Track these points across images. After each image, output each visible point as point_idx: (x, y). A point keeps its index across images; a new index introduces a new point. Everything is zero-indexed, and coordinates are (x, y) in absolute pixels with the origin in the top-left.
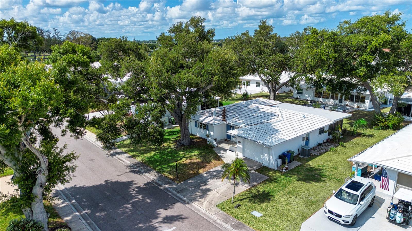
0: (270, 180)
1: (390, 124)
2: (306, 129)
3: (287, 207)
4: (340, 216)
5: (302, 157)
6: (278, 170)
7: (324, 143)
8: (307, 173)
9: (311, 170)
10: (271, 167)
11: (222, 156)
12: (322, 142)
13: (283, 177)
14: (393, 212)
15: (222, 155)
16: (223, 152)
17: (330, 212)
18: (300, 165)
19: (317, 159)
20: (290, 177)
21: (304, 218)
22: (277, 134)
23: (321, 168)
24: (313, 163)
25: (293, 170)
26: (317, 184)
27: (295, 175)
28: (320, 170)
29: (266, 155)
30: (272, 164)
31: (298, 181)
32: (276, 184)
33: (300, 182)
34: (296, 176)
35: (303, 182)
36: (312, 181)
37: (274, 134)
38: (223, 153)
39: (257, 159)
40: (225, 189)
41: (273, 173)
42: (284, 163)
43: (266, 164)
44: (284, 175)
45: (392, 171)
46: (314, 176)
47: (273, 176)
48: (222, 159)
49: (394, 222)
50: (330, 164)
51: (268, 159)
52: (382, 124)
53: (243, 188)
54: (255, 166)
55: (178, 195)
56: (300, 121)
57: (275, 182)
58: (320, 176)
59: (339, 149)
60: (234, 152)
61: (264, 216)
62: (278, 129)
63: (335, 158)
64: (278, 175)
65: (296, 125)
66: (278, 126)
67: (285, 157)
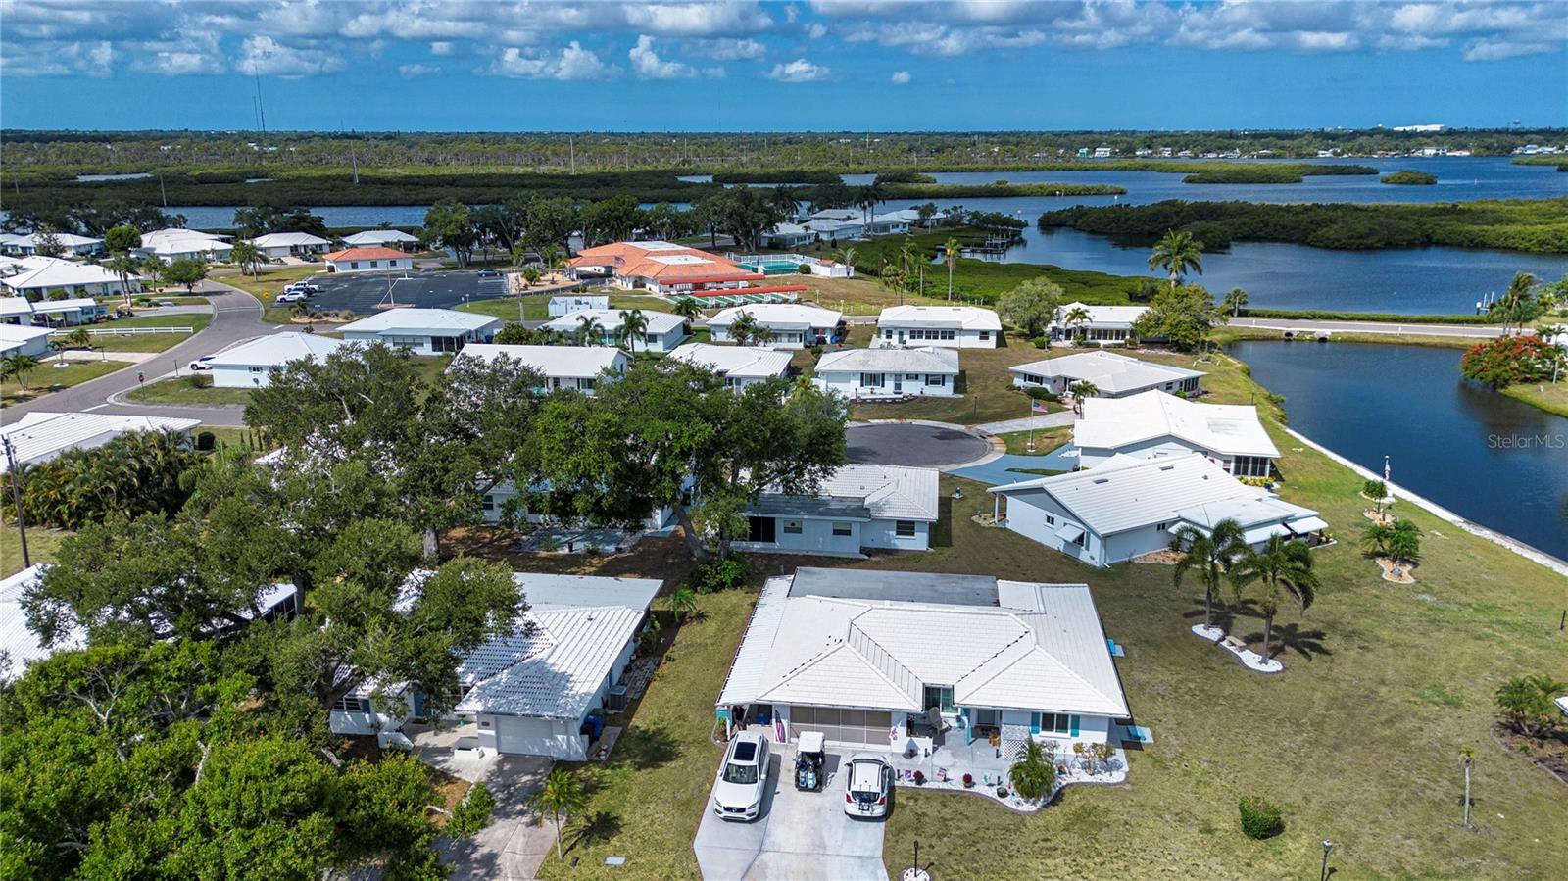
0: (591, 789)
1: (728, 579)
2: (609, 651)
3: (655, 827)
4: (742, 810)
5: (612, 712)
6: (591, 761)
7: (632, 661)
8: (643, 747)
9: (645, 737)
10: (574, 758)
11: (448, 770)
12: (627, 663)
13: (608, 772)
14: (802, 774)
15: (445, 766)
16: (441, 758)
17: (729, 809)
18: (623, 734)
19: (642, 708)
20: (620, 767)
21: (691, 835)
22: (570, 685)
23: (661, 726)
24: (643, 719)
25: (615, 751)
26: (673, 764)
27: (625, 759)
28: (659, 732)
29: (559, 737)
30: (577, 752)
31: (639, 770)
32: (607, 792)
33: (643, 771)
34: (629, 762)
35: (649, 770)
36: (662, 761)
37: (565, 687)
38: (444, 761)
39: (536, 751)
40: (522, 839)
41: (586, 771)
42: (593, 739)
43: (562, 757)
44: (607, 768)
46: (658, 749)
47: (589, 779)
48: (456, 775)
49: (806, 789)
50: (670, 713)
51: (565, 746)
52: (714, 583)
53: (552, 829)
54: (540, 766)
56: (588, 635)
57: (602, 788)
58: (668, 744)
59: (665, 668)
60: (474, 749)
61: (629, 858)
62: (562, 670)
63: (670, 693)
64: (597, 771)
65: (587, 648)
66: (559, 663)
67: (591, 727)
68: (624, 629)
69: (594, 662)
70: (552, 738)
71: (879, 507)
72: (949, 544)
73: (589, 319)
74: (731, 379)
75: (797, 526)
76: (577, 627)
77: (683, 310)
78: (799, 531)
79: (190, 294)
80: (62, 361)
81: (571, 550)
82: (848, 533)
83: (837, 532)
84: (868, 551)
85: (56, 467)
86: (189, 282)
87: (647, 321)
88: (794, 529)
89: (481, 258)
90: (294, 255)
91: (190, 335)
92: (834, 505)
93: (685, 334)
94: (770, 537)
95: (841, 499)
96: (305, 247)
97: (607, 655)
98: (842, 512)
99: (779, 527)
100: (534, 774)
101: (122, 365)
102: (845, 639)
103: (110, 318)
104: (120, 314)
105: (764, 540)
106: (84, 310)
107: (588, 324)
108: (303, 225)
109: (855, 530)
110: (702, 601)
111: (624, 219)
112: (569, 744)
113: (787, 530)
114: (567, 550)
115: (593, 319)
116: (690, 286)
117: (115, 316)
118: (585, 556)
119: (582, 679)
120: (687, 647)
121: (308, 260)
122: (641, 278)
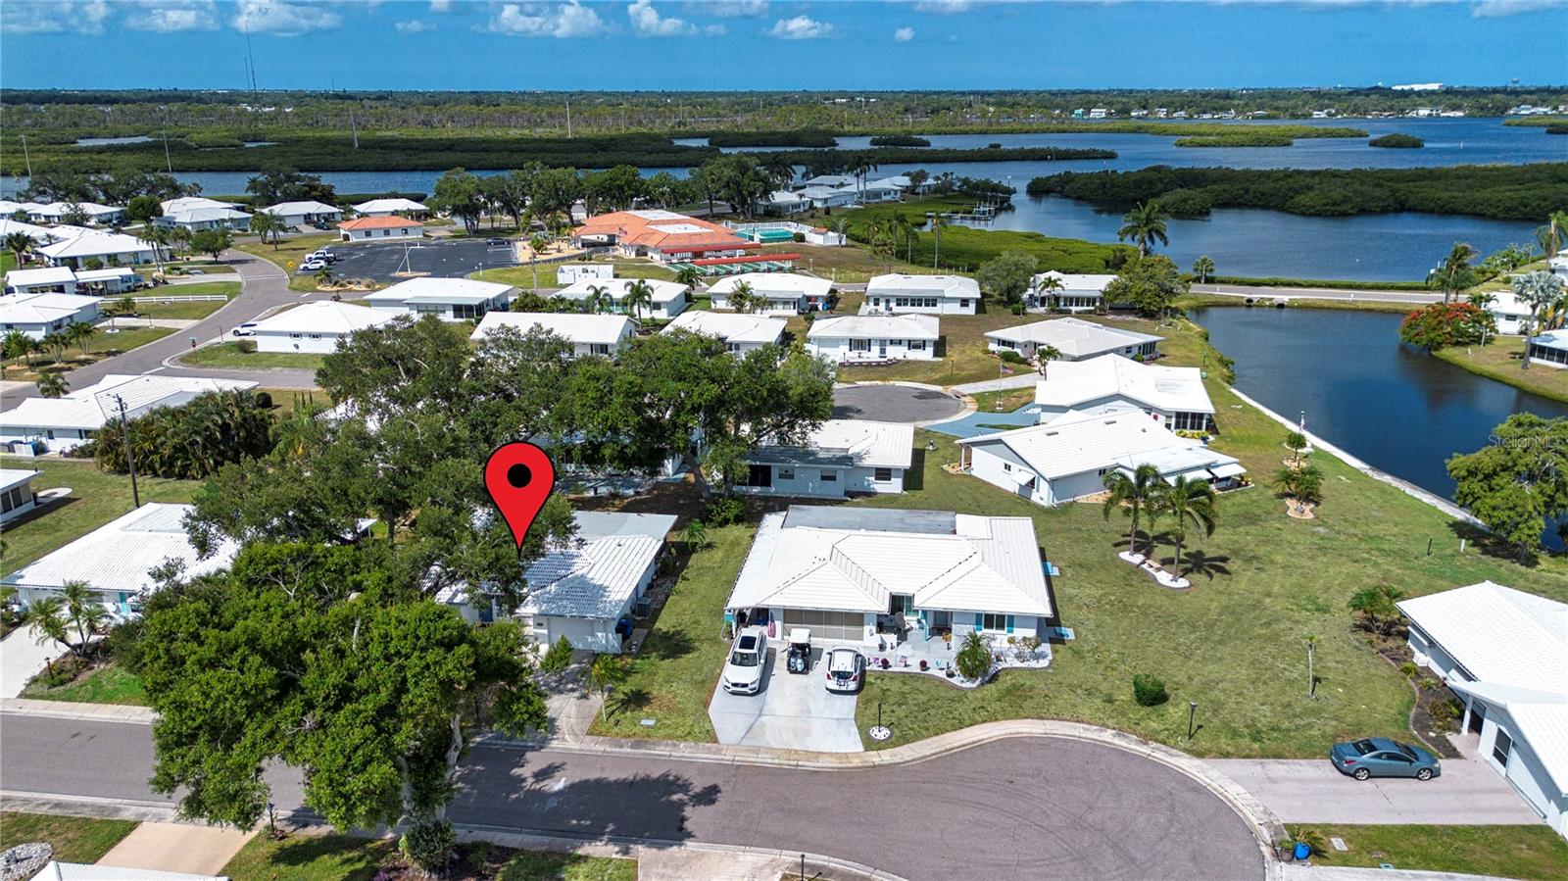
0: (628, 672)
1: (731, 516)
2: (637, 569)
3: (678, 699)
4: (746, 685)
5: (639, 618)
6: (624, 654)
7: (653, 580)
8: (666, 643)
9: (666, 636)
10: (611, 651)
12: (649, 581)
13: (638, 661)
14: (792, 660)
17: (734, 685)
18: (649, 634)
19: (663, 615)
20: (648, 658)
21: (706, 704)
23: (679, 628)
24: (664, 623)
25: (643, 646)
26: (690, 656)
27: (652, 652)
28: (679, 633)
29: (599, 634)
30: (613, 646)
31: (663, 659)
32: (640, 675)
33: (666, 660)
34: (655, 654)
35: (671, 660)
36: (681, 653)
37: (602, 596)
39: (580, 646)
40: (574, 709)
41: (621, 660)
42: (625, 638)
43: (601, 650)
44: (637, 658)
45: (777, 609)
46: (677, 645)
47: (625, 665)
49: (796, 672)
50: (687, 619)
51: (604, 642)
52: (719, 519)
53: (598, 700)
54: (585, 657)
55: (513, 743)
56: (619, 557)
57: (635, 672)
58: (686, 641)
59: (681, 585)
61: (658, 721)
62: (600, 583)
63: (686, 605)
64: (629, 660)
65: (618, 567)
66: (597, 577)
67: (624, 628)
68: (647, 553)
69: (625, 577)
70: (593, 635)
71: (860, 457)
72: (921, 488)
73: (598, 288)
74: (731, 344)
75: (790, 473)
76: (609, 551)
77: (685, 280)
78: (792, 477)
79: (216, 262)
80: (113, 328)
81: (596, 493)
82: (833, 478)
83: (824, 478)
84: (852, 495)
85: (148, 423)
86: (215, 251)
87: (652, 290)
88: (787, 475)
89: (488, 225)
90: (307, 223)
91: (225, 303)
92: (822, 455)
93: (687, 301)
94: (767, 483)
95: (828, 450)
96: (318, 215)
97: (634, 572)
98: (830, 461)
99: (775, 474)
100: (580, 663)
101: (169, 331)
102: (828, 558)
103: (146, 286)
104: (156, 282)
105: (761, 485)
106: (124, 279)
107: (597, 293)
108: (315, 193)
109: (840, 476)
110: (710, 534)
111: (626, 188)
112: (606, 640)
113: (781, 476)
114: (592, 494)
115: (603, 288)
116: (690, 254)
117: (151, 284)
118: (608, 499)
119: (616, 589)
120: (699, 569)
121: (321, 228)
122: (642, 246)
